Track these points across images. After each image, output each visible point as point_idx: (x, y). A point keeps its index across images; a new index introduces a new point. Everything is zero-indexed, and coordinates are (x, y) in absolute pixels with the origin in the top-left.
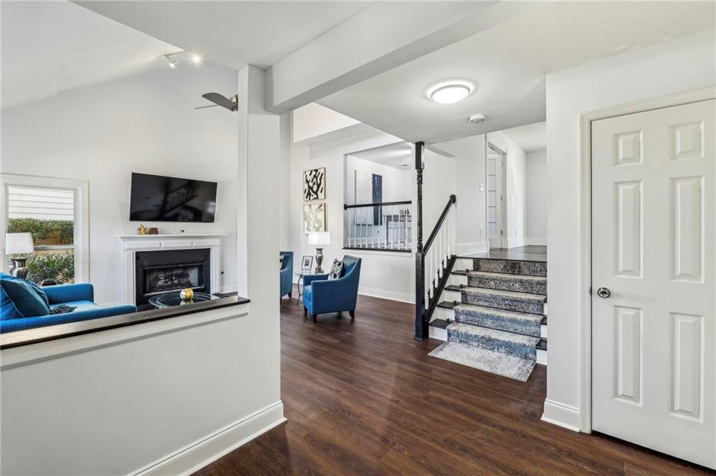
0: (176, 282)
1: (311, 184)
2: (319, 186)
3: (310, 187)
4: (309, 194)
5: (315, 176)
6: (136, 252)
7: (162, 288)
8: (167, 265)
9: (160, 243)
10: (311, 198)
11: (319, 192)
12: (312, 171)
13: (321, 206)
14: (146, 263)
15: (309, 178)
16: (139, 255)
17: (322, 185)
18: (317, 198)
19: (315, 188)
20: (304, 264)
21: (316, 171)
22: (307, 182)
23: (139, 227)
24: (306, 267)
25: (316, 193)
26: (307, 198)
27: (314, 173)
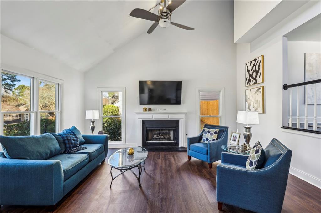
0: (162, 137)
1: (251, 72)
2: (257, 72)
3: (250, 75)
4: (250, 81)
5: (254, 65)
6: (143, 120)
7: (156, 139)
8: (157, 127)
9: (153, 116)
10: (251, 83)
11: (258, 78)
12: (251, 62)
13: (260, 88)
14: (147, 126)
15: (250, 68)
16: (144, 122)
17: (261, 71)
18: (256, 83)
19: (254, 76)
20: (232, 139)
21: (255, 60)
22: (248, 71)
23: (144, 107)
24: (234, 142)
25: (255, 79)
26: (248, 84)
27: (253, 62)
